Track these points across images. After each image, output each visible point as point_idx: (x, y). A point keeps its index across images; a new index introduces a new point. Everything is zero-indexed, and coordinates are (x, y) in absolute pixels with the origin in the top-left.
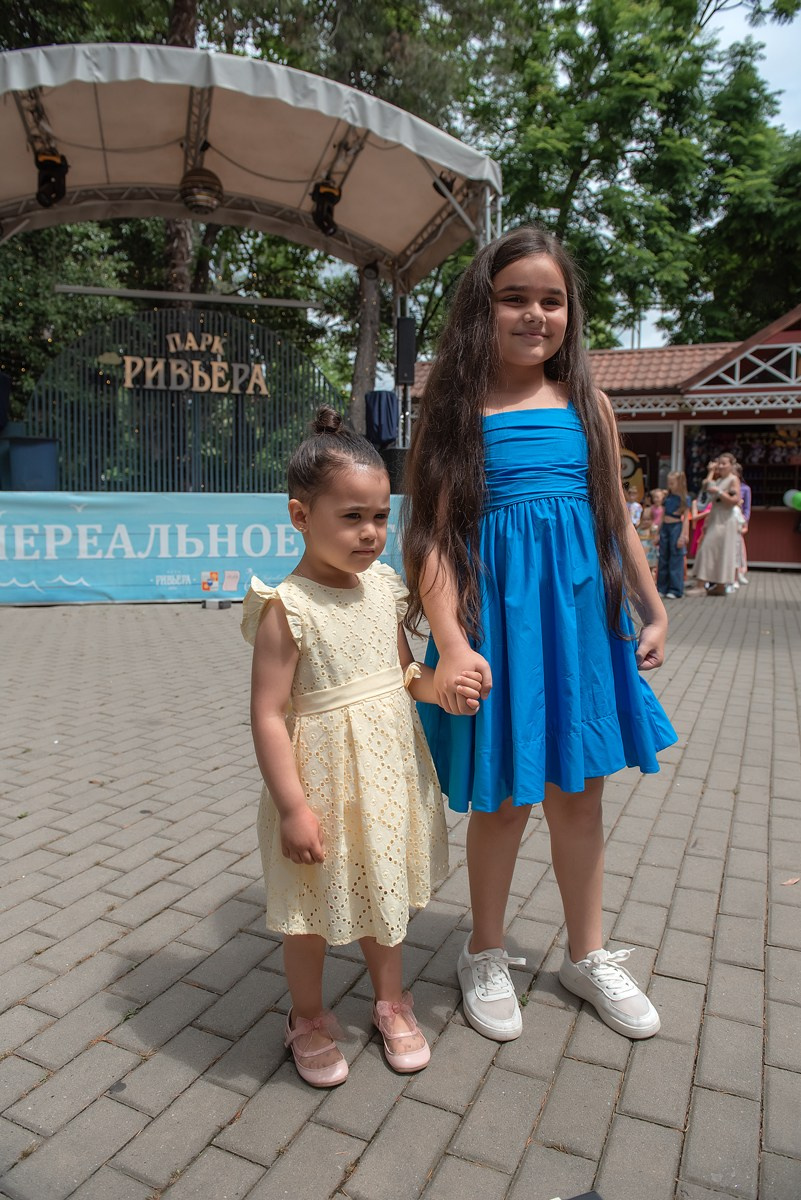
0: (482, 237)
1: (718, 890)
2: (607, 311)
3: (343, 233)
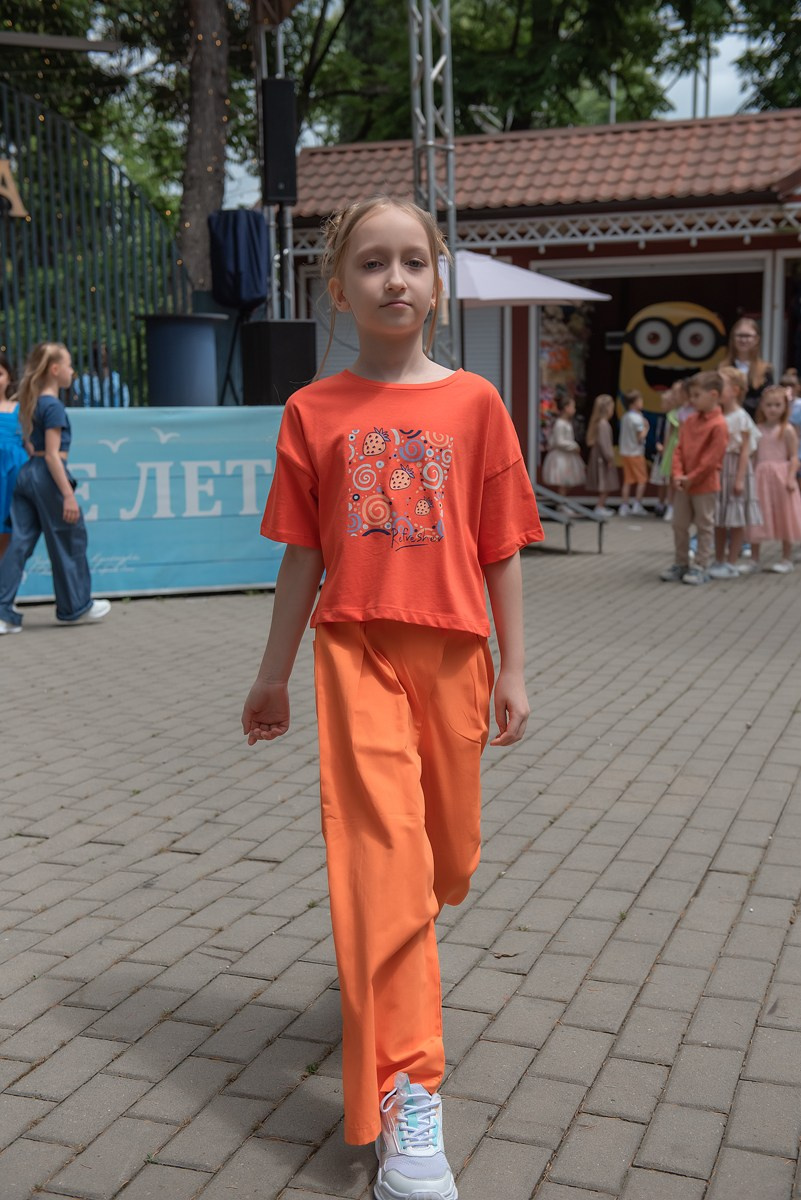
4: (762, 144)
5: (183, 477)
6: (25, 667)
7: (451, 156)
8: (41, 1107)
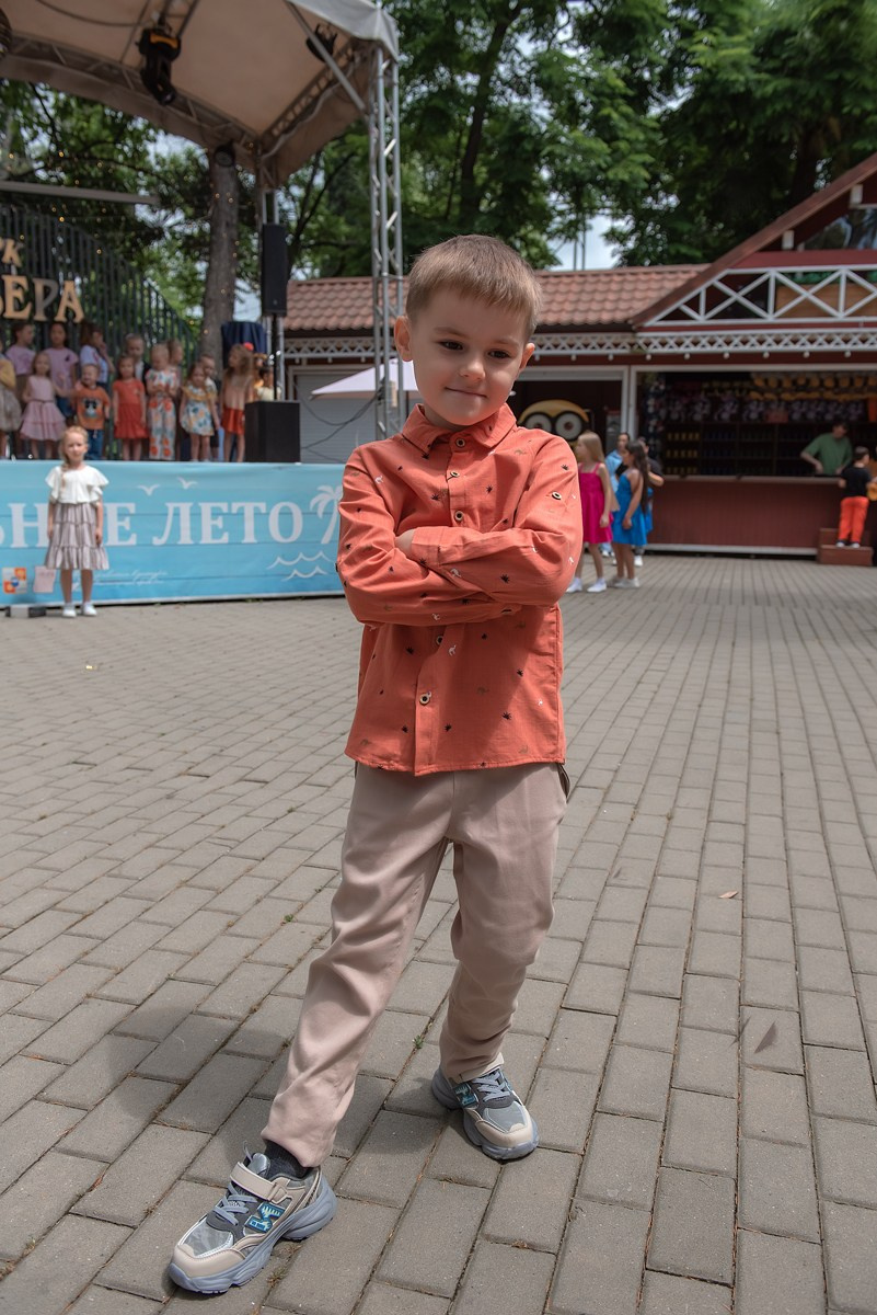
0: (373, 118)
1: (638, 920)
2: (542, 216)
3: (185, 99)
4: (621, 290)
5: (199, 514)
6: (80, 650)
7: (401, 284)
8: (90, 943)
